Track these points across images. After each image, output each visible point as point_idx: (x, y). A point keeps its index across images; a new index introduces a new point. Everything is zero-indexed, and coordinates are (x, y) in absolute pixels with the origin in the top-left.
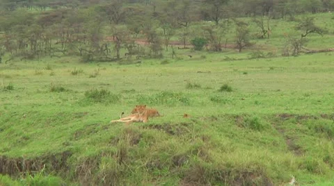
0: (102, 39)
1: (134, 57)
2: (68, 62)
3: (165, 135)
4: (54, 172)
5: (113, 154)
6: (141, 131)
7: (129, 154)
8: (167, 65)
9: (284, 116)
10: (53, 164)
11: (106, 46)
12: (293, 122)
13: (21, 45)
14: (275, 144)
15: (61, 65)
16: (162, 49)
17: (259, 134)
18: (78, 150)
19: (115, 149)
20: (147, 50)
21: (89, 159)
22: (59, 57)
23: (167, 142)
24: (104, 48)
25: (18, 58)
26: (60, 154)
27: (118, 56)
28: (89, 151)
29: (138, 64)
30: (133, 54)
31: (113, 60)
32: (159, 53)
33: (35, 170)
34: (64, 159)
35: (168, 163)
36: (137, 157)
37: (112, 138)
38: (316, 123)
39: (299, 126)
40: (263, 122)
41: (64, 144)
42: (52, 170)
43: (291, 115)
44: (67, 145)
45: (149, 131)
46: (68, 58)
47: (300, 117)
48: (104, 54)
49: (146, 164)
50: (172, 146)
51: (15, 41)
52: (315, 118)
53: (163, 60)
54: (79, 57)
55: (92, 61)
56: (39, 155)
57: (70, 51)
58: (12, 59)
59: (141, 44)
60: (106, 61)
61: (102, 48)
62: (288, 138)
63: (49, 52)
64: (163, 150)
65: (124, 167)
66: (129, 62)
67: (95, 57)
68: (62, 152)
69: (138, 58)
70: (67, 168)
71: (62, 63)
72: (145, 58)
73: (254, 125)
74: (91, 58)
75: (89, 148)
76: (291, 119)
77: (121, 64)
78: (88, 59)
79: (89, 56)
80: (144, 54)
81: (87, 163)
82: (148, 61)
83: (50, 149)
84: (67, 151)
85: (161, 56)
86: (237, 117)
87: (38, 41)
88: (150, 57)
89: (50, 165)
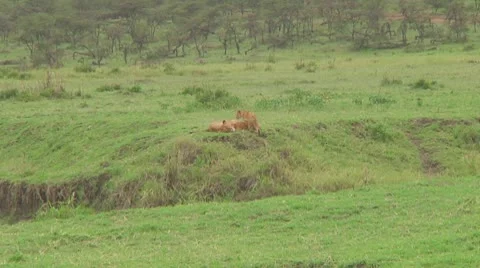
0: (383, 17)
1: (427, 41)
2: (333, 50)
3: (233, 151)
4: (86, 202)
5: (159, 177)
6: (200, 145)
7: (180, 175)
8: (471, 52)
9: (424, 121)
10: (86, 192)
11: (389, 26)
12: (434, 130)
13: (272, 28)
14: (403, 159)
15: (323, 55)
16: (467, 30)
17: (383, 147)
18: (118, 173)
19: (162, 170)
20: (446, 31)
21: (129, 184)
22: (323, 44)
23: (232, 159)
24: (386, 29)
25: (265, 47)
26: (94, 178)
27: (404, 40)
28: (131, 173)
29: (431, 52)
30: (427, 36)
31: (397, 46)
32: (462, 35)
33: (62, 199)
34: (99, 185)
35: (232, 188)
36: (192, 180)
37: (163, 156)
38: (467, 130)
39: (442, 135)
40: (390, 131)
41: (101, 164)
42: (84, 199)
43: (433, 120)
44: (105, 166)
45: (210, 146)
46: (333, 45)
47: (445, 123)
48: (386, 39)
49: (202, 189)
50: (237, 164)
51: (263, 22)
52: (466, 123)
53: (466, 45)
54: (349, 44)
55: (366, 48)
56: (68, 181)
57: (339, 34)
58: (254, 47)
59: (439, 23)
60: (388, 48)
61: (382, 31)
62: (424, 151)
63: (308, 36)
64: (226, 170)
65: (173, 194)
66: (420, 49)
67: (371, 43)
68: (97, 175)
69: (432, 43)
70: (104, 196)
71: (325, 52)
72: (444, 43)
73: (379, 135)
74: (365, 44)
75: (132, 170)
76: (434, 125)
77: (407, 52)
78: (361, 46)
79: (363, 41)
80: (441, 37)
81: (126, 188)
82: (446, 46)
83: (84, 171)
84: (104, 174)
85: (464, 40)
86: (356, 124)
87: (295, 22)
88: (449, 40)
89: (82, 193)
